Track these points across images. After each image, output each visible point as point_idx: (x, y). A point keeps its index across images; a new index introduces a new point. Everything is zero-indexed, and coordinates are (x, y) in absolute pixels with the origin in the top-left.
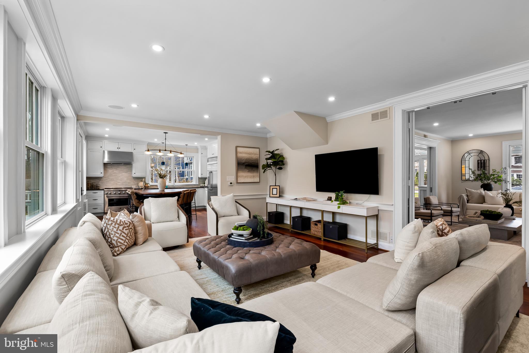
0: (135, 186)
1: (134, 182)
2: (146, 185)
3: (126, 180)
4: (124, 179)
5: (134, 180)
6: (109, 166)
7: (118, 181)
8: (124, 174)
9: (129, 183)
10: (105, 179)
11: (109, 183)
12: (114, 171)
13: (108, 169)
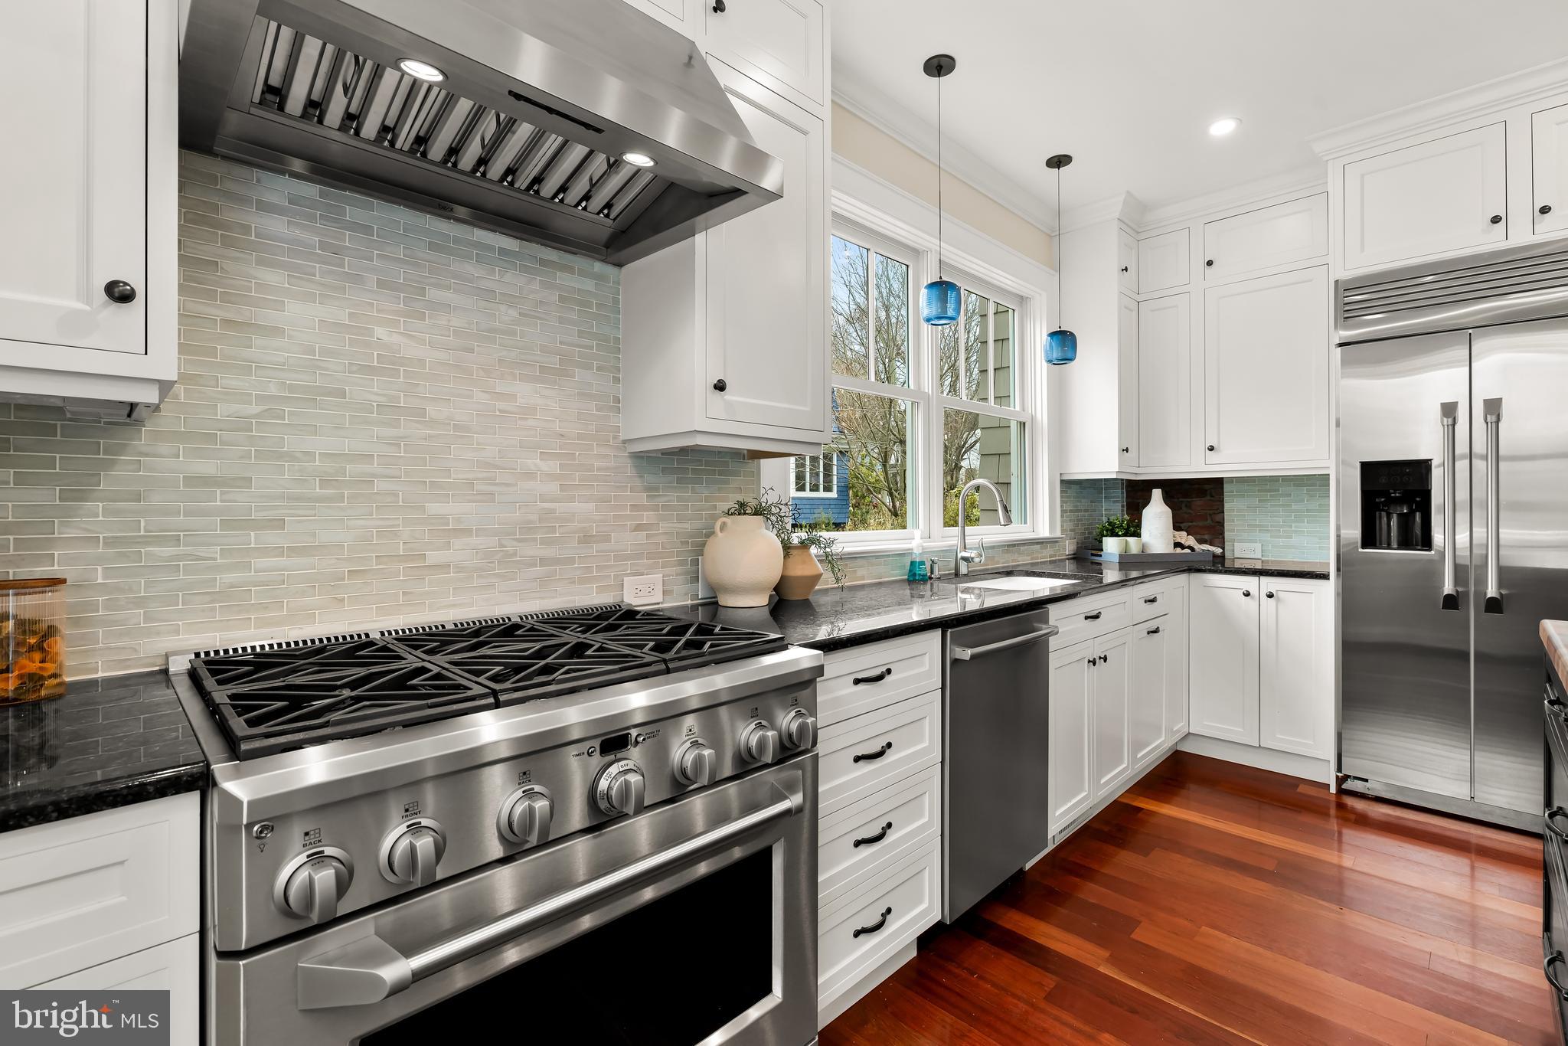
0: (658, 577)
1: (647, 517)
2: (799, 570)
3: (553, 488)
4: (530, 475)
5: (643, 499)
6: (277, 225)
7: (434, 508)
8: (525, 392)
9: (586, 539)
10: (206, 467)
11: (272, 537)
12: (381, 332)
13: (272, 277)
